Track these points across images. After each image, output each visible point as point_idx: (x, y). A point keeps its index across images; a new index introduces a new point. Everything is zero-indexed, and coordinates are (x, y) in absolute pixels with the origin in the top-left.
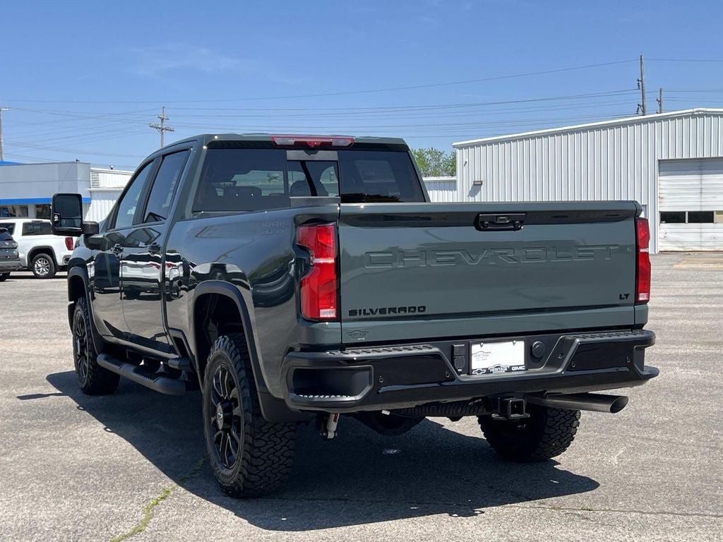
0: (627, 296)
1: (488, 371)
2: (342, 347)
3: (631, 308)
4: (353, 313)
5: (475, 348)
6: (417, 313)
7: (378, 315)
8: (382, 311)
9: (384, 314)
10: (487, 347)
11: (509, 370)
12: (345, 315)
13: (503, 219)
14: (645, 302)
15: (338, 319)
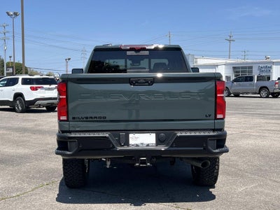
0: (210, 115)
1: (137, 145)
2: (70, 132)
3: (213, 121)
4: (74, 118)
5: (131, 135)
6: (102, 119)
7: (85, 119)
8: (87, 118)
9: (87, 119)
10: (137, 135)
11: (148, 145)
12: (70, 119)
13: (142, 81)
14: (223, 119)
15: (67, 120)
